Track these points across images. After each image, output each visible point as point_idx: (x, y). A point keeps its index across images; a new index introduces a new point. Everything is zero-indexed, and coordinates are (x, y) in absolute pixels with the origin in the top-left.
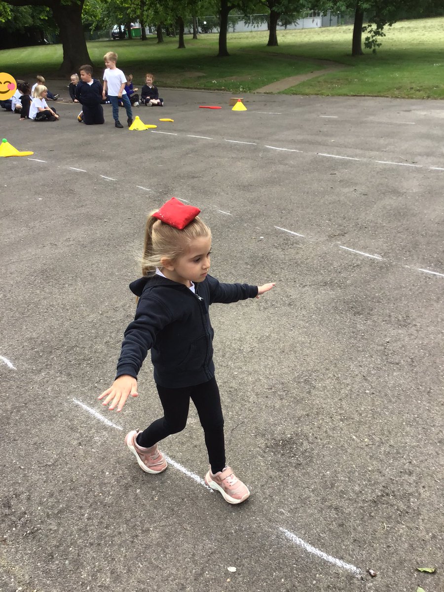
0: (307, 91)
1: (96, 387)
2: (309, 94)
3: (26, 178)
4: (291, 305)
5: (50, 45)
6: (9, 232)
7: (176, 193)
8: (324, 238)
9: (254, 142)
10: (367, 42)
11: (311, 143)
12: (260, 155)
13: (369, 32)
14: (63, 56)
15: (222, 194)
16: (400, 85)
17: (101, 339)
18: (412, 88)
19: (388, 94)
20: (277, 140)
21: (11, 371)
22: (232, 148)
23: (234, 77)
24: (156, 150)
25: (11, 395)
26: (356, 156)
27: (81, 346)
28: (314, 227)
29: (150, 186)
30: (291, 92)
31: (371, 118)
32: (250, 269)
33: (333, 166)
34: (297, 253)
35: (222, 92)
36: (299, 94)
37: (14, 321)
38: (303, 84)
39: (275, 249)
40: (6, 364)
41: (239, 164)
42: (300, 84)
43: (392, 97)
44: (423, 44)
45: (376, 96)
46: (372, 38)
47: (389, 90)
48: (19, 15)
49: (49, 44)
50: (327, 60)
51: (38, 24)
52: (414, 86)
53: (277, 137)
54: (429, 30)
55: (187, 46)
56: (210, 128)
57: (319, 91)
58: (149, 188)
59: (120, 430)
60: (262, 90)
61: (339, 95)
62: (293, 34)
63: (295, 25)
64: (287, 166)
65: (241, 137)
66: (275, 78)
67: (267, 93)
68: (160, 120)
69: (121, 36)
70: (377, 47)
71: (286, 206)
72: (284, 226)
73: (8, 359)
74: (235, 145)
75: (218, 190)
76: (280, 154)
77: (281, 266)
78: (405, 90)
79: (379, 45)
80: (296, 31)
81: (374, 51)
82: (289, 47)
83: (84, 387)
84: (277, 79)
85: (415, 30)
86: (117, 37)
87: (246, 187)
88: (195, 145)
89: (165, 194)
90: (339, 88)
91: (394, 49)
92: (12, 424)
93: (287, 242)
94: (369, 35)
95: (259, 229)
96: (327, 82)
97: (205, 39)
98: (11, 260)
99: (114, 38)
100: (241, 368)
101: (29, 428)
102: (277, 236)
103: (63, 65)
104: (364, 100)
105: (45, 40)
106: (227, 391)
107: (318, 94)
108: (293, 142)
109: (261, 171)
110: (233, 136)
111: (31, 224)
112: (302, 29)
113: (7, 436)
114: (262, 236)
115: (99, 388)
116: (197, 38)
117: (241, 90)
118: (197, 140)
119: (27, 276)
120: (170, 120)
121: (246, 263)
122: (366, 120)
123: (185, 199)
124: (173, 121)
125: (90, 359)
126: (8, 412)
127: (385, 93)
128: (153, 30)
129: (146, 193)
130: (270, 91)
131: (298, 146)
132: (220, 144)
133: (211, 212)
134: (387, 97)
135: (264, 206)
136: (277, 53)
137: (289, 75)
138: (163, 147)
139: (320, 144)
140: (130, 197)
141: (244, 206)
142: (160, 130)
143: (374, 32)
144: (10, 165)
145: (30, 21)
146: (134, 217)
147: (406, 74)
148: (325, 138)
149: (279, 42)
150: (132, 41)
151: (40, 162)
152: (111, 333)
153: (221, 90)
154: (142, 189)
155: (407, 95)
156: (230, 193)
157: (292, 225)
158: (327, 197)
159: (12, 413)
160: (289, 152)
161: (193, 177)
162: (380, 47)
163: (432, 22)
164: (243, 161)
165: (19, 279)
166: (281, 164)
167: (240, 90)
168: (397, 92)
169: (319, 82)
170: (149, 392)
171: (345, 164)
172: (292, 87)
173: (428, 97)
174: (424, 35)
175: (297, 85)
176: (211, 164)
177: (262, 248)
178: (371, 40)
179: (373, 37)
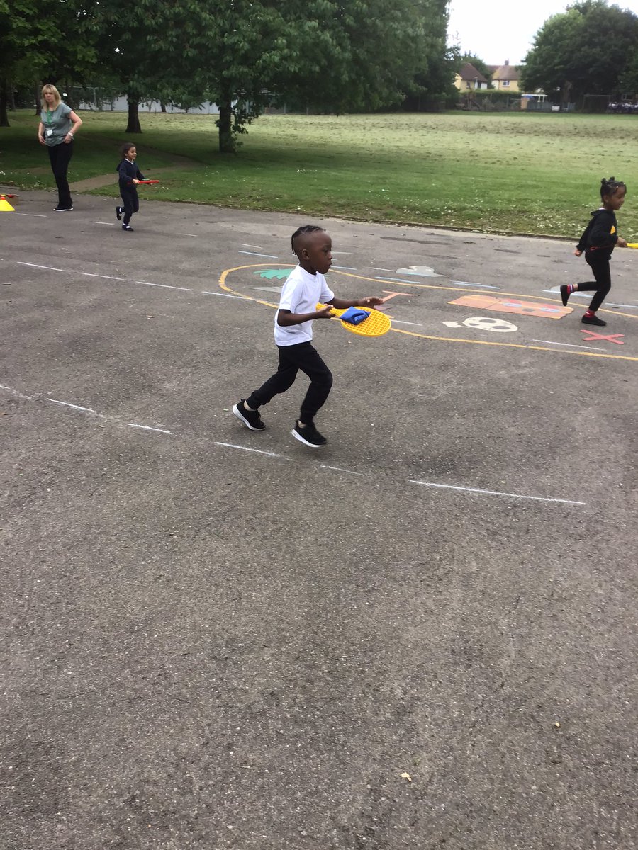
18: (251, 197)
30: (101, 192)
35: (8, 187)
52: (254, 194)
61: (159, 200)
78: (242, 198)
82: (157, 135)
84: (93, 175)
90: (166, 191)
91: (284, 149)
112: (208, 115)
127: (216, 201)
149: (142, 128)
155: (241, 205)
168: (230, 201)
172: (106, 186)
173: (263, 208)
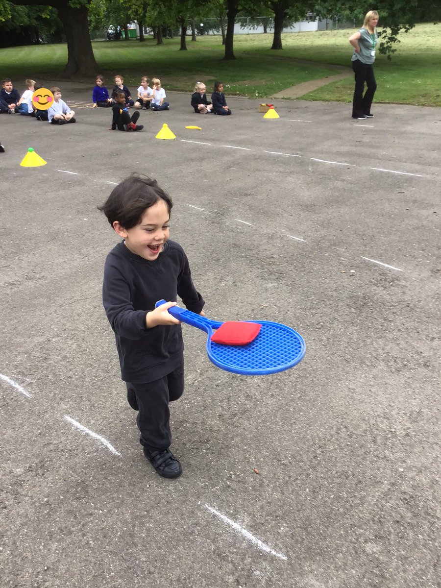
0: (328, 97)
1: (229, 487)
2: (330, 100)
3: (61, 193)
4: (428, 366)
5: (46, 45)
6: (61, 260)
7: (234, 213)
8: (426, 274)
9: (297, 154)
10: (381, 48)
11: (359, 155)
12: (310, 169)
13: (383, 38)
14: (68, 57)
15: (285, 215)
16: (425, 92)
17: (211, 410)
19: (413, 102)
20: (322, 152)
21: (115, 457)
22: (275, 160)
23: (248, 81)
24: (194, 162)
25: (125, 497)
26: (417, 172)
27: (191, 420)
28: (408, 258)
29: (203, 206)
30: (310, 97)
31: (409, 128)
32: (355, 313)
33: (398, 184)
34: (404, 293)
35: (236, 96)
36: (319, 100)
37: (99, 383)
38: (322, 89)
39: (375, 288)
40: (107, 448)
41: (290, 179)
42: (318, 90)
43: (419, 105)
44: (432, 49)
45: (401, 104)
46: (387, 44)
47: (414, 97)
48: (15, 14)
49: (44, 44)
50: (339, 64)
51: (34, 24)
52: (440, 93)
53: (320, 148)
54: (432, 35)
55: (189, 48)
56: (242, 137)
57: (340, 97)
58: (202, 207)
59: (283, 560)
60: (279, 95)
62: (293, 37)
63: (291, 29)
64: (345, 182)
65: (280, 148)
66: (291, 83)
67: (285, 99)
68: (186, 127)
69: (117, 37)
70: (391, 53)
71: (365, 231)
72: (372, 257)
73: (106, 438)
74: (278, 157)
75: (278, 210)
76: (332, 169)
77: (392, 311)
78: (431, 97)
79: (394, 51)
80: (293, 34)
81: (389, 56)
82: (294, 49)
83: (213, 486)
84: (293, 84)
85: (417, 35)
86: (112, 38)
87: (310, 208)
88: (234, 156)
89: (222, 214)
92: (139, 546)
93: (386, 280)
94: (384, 41)
95: (344, 260)
96: (346, 88)
97: (204, 42)
98: (73, 297)
99: (109, 39)
100: (404, 462)
101: (162, 552)
102: (370, 270)
103: (67, 66)
104: (392, 108)
105: (40, 39)
106: (401, 500)
107: (339, 101)
108: (339, 154)
109: (318, 188)
110: (271, 146)
111: (84, 251)
112: (299, 32)
113: (138, 565)
114: (352, 269)
115: (234, 488)
116: (195, 41)
117: (257, 95)
118: (235, 150)
119: (98, 318)
120: (197, 127)
121: (347, 305)
122: (405, 131)
123: (246, 220)
124: (200, 128)
125: (208, 441)
126: (130, 525)
127: (411, 101)
128: (148, 32)
129: (202, 213)
130: (288, 97)
131: (347, 159)
132: (261, 156)
133: (282, 238)
134: (413, 104)
135: (339, 231)
136: (284, 57)
137: (304, 80)
138: (202, 159)
139: (369, 156)
140: (184, 218)
141: (316, 231)
142: (190, 138)
143: (389, 38)
144: (40, 178)
145: (26, 20)
146: (197, 243)
147: (429, 81)
148: (373, 151)
150: (129, 42)
151: (73, 175)
152: (221, 401)
153: (236, 95)
154: (194, 208)
155: (435, 103)
156: (294, 215)
157: (381, 255)
158: (406, 221)
159: (134, 526)
160: (339, 165)
161: (246, 195)
162: (395, 53)
163: (430, 28)
164: (293, 176)
165: (90, 323)
166: (337, 180)
167: (255, 95)
168: (422, 100)
169: (337, 88)
170: (300, 498)
171: (409, 181)
172: (310, 92)
174: (428, 40)
175: (315, 91)
176: (260, 179)
177: (359, 285)
178: (385, 46)
179: (387, 42)
